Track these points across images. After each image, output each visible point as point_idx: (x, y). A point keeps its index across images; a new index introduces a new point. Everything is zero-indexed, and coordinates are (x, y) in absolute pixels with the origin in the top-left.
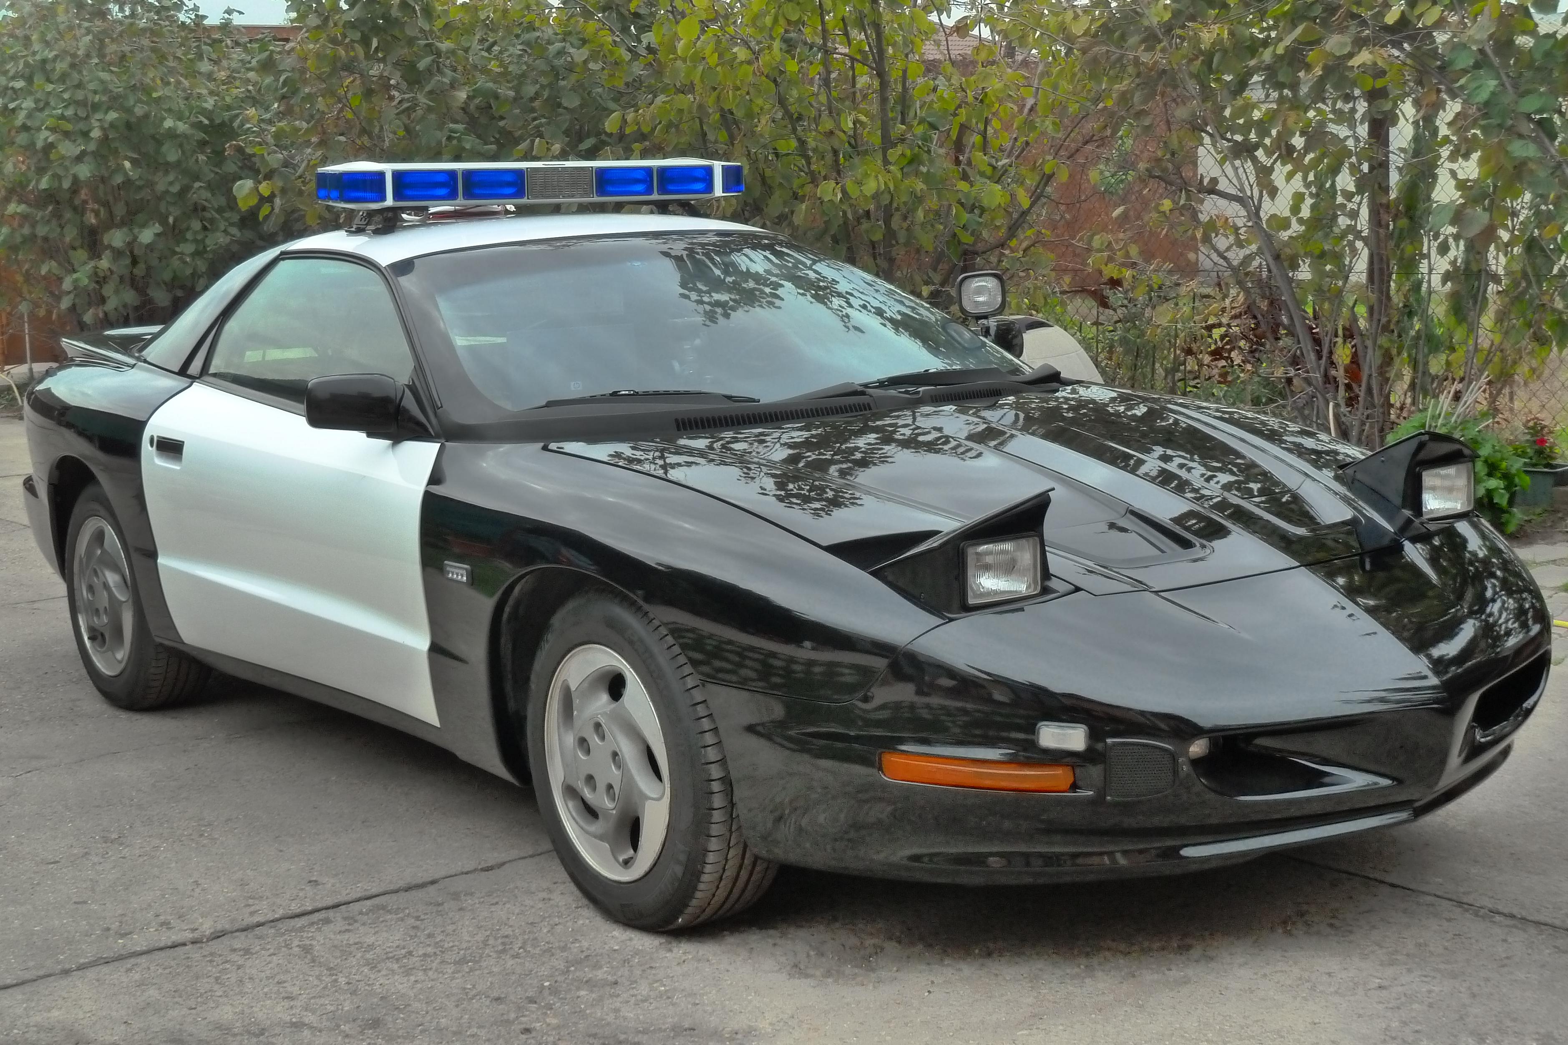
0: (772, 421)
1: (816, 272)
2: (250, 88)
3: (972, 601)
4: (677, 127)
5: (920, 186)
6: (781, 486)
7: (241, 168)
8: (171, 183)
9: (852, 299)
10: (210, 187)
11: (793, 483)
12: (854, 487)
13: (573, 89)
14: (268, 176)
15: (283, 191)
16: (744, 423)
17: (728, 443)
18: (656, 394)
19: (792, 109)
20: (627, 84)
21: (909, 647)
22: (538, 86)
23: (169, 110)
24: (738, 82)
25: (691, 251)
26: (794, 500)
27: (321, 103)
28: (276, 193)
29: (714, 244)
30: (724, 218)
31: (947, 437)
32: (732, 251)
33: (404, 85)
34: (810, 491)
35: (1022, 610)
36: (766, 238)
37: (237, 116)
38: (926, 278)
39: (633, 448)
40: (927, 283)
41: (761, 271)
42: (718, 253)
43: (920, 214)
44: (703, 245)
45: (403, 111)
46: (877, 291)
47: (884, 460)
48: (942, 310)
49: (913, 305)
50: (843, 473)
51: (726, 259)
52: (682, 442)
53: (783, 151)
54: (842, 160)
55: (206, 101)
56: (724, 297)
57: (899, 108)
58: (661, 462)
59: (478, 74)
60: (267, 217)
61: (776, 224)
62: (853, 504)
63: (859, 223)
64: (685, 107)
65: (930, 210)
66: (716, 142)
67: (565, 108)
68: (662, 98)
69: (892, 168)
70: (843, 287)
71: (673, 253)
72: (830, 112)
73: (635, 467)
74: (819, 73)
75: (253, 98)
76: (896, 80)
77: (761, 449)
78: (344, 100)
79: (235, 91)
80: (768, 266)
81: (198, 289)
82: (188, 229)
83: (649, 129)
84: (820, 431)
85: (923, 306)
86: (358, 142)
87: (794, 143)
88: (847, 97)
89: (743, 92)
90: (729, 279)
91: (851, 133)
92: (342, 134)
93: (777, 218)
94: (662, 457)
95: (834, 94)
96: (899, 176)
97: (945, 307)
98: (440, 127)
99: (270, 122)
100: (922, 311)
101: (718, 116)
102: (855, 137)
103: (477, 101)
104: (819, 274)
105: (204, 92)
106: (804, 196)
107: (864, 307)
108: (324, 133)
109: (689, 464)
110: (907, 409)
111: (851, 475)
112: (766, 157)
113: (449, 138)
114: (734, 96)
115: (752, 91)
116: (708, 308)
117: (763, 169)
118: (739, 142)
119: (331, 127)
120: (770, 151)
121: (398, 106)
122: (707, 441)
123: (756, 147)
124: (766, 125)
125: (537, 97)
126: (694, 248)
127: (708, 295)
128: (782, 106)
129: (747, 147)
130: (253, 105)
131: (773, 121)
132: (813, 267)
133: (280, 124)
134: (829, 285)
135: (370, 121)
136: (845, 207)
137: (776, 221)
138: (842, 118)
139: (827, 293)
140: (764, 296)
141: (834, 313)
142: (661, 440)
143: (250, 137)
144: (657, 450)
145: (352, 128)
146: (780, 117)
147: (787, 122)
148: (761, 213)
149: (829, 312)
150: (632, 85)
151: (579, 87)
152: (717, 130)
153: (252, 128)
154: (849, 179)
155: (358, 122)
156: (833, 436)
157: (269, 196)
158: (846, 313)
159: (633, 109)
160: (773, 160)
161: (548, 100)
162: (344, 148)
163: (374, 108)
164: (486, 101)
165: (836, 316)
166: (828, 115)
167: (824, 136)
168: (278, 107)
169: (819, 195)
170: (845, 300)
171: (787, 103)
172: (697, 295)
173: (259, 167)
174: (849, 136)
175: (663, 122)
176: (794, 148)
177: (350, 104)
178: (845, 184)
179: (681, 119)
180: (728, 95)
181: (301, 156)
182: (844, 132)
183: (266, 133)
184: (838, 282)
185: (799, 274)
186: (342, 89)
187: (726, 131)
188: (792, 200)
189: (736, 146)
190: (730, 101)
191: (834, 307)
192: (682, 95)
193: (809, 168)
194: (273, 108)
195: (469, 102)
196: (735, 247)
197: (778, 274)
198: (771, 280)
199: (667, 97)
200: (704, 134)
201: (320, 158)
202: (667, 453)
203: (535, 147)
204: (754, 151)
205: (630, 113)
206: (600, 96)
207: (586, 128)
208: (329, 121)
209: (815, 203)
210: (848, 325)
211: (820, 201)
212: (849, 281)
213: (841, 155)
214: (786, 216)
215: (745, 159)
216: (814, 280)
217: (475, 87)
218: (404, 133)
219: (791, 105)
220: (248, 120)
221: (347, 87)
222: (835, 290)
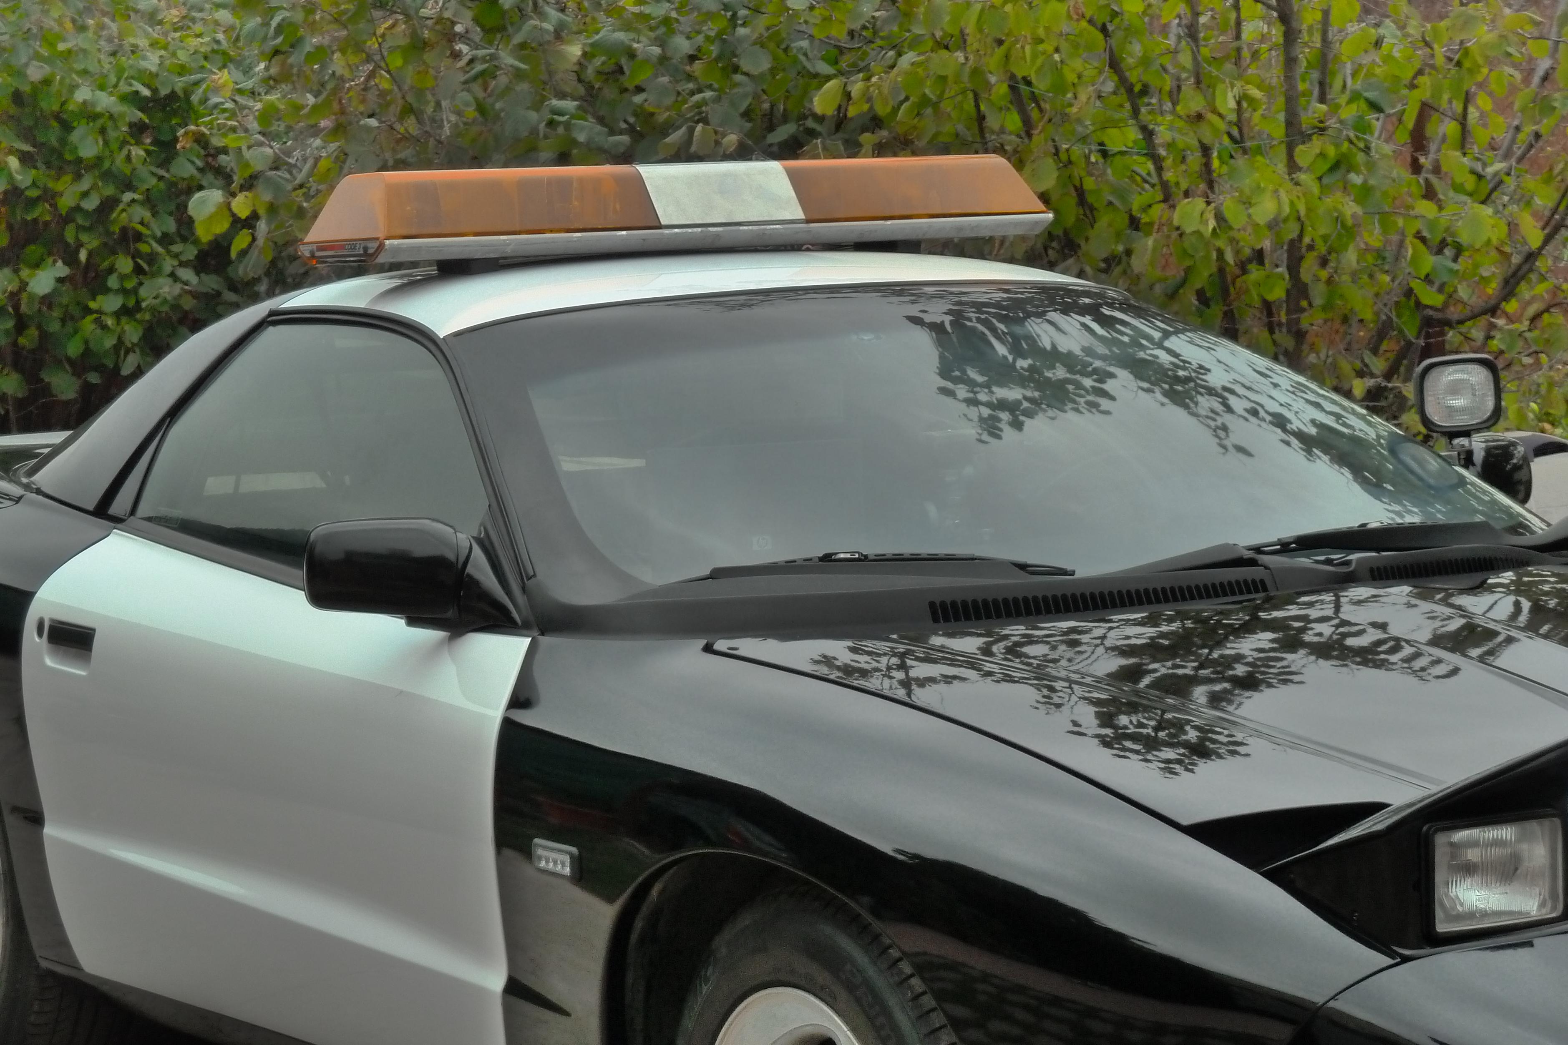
0: (1096, 607)
1: (1170, 351)
2: (220, 36)
3: (1442, 927)
4: (935, 105)
5: (1350, 209)
6: (1106, 720)
7: (201, 170)
8: (85, 195)
9: (1233, 401)
10: (149, 201)
11: (1128, 713)
12: (1234, 723)
13: (760, 43)
14: (249, 184)
15: (272, 209)
17: (1017, 644)
18: (898, 559)
19: (1133, 76)
20: (851, 34)
21: (1331, 1004)
22: (700, 39)
23: (85, 72)
24: (1041, 32)
25: (958, 316)
26: (1128, 744)
27: (338, 63)
28: (261, 212)
29: (998, 305)
31: (1397, 640)
32: (1028, 315)
33: (477, 34)
34: (1157, 729)
35: (1529, 944)
36: (1087, 294)
37: (197, 83)
38: (1358, 365)
39: (854, 650)
40: (1361, 374)
41: (1077, 351)
42: (1003, 319)
43: (1351, 257)
44: (979, 306)
45: (475, 78)
46: (1276, 385)
47: (1286, 678)
48: (1387, 420)
49: (1337, 409)
50: (1215, 700)
51: (1018, 330)
52: (937, 641)
53: (1113, 147)
54: (1216, 163)
55: (144, 58)
56: (1013, 394)
57: (1315, 75)
58: (900, 675)
59: (601, 16)
60: (243, 253)
61: (1106, 271)
62: (1233, 753)
63: (1244, 271)
64: (949, 72)
65: (1368, 249)
66: (1002, 131)
67: (746, 74)
68: (909, 57)
69: (1302, 177)
70: (1217, 378)
71: (928, 318)
72: (1198, 82)
73: (856, 683)
74: (1179, 16)
75: (224, 53)
76: (1310, 29)
77: (1070, 654)
78: (377, 58)
79: (193, 42)
80: (1087, 340)
81: (126, 371)
82: (111, 270)
83: (889, 110)
84: (1175, 626)
85: (1354, 412)
86: (398, 126)
87: (1133, 134)
88: (1227, 58)
89: (1048, 47)
90: (1022, 364)
91: (1233, 117)
92: (371, 116)
93: (1106, 260)
94: (902, 666)
95: (1205, 51)
96: (1316, 190)
97: (1393, 417)
98: (537, 106)
99: (253, 93)
100: (1353, 421)
101: (1004, 89)
102: (1239, 124)
103: (598, 61)
104: (1176, 355)
105: (143, 43)
106: (1150, 224)
107: (1254, 413)
108: (343, 112)
109: (948, 679)
110: (1327, 590)
111: (1230, 702)
112: (1087, 157)
113: (551, 124)
114: (1035, 56)
115: (1064, 46)
116: (986, 412)
117: (1081, 179)
118: (1041, 132)
119: (354, 103)
120: (1094, 147)
121: (468, 69)
122: (980, 641)
123: (1069, 140)
124: (1087, 103)
125: (700, 55)
126: (963, 311)
127: (986, 390)
128: (1115, 72)
129: (1054, 141)
130: (224, 66)
131: (1099, 97)
132: (1167, 344)
133: (269, 97)
134: (1193, 375)
135: (420, 93)
136: (1220, 243)
137: (1103, 265)
138: (1218, 93)
139: (1191, 389)
140: (1083, 392)
141: (1202, 423)
142: (901, 637)
143: (218, 119)
144: (895, 655)
145: (388, 104)
146: (1111, 90)
147: (1123, 98)
148: (1076, 253)
149: (1193, 421)
150: (860, 35)
151: (769, 38)
152: (1003, 112)
153: (222, 103)
154: (1229, 196)
155: (399, 95)
156: (1197, 636)
157: (247, 218)
158: (1223, 424)
159: (861, 75)
160: (1097, 161)
161: (718, 59)
162: (375, 137)
163: (427, 72)
164: (613, 61)
165: (1206, 428)
166: (1195, 86)
167: (1186, 122)
168: (267, 69)
169: (1176, 223)
170: (1220, 400)
171: (1123, 65)
172: (968, 391)
173: (232, 170)
174: (1230, 122)
175: (912, 98)
176: (1135, 142)
177: (387, 65)
178: (1222, 204)
179: (943, 92)
180: (1024, 52)
181: (302, 150)
182: (1220, 115)
183: (246, 112)
184: (1209, 370)
185: (1142, 355)
186: (374, 39)
187: (1018, 113)
188: (1129, 231)
189: (1035, 138)
190: (1026, 62)
191: (1203, 412)
192: (944, 53)
193: (1160, 176)
194: (257, 69)
195: (586, 63)
196: (1034, 310)
197: (1106, 355)
198: (1094, 366)
199: (919, 55)
200: (981, 118)
201: (335, 154)
202: (912, 659)
203: (695, 139)
204: (1065, 146)
205: (855, 82)
206: (806, 55)
207: (782, 107)
208: (351, 94)
209: (1168, 237)
210: (1226, 442)
211: (1179, 232)
212: (1228, 368)
213: (1215, 154)
214: (1120, 257)
215: (1051, 161)
216: (1167, 366)
217: (597, 37)
218: (476, 114)
219: (1131, 69)
220: (217, 90)
221: (383, 36)
222: (1203, 383)
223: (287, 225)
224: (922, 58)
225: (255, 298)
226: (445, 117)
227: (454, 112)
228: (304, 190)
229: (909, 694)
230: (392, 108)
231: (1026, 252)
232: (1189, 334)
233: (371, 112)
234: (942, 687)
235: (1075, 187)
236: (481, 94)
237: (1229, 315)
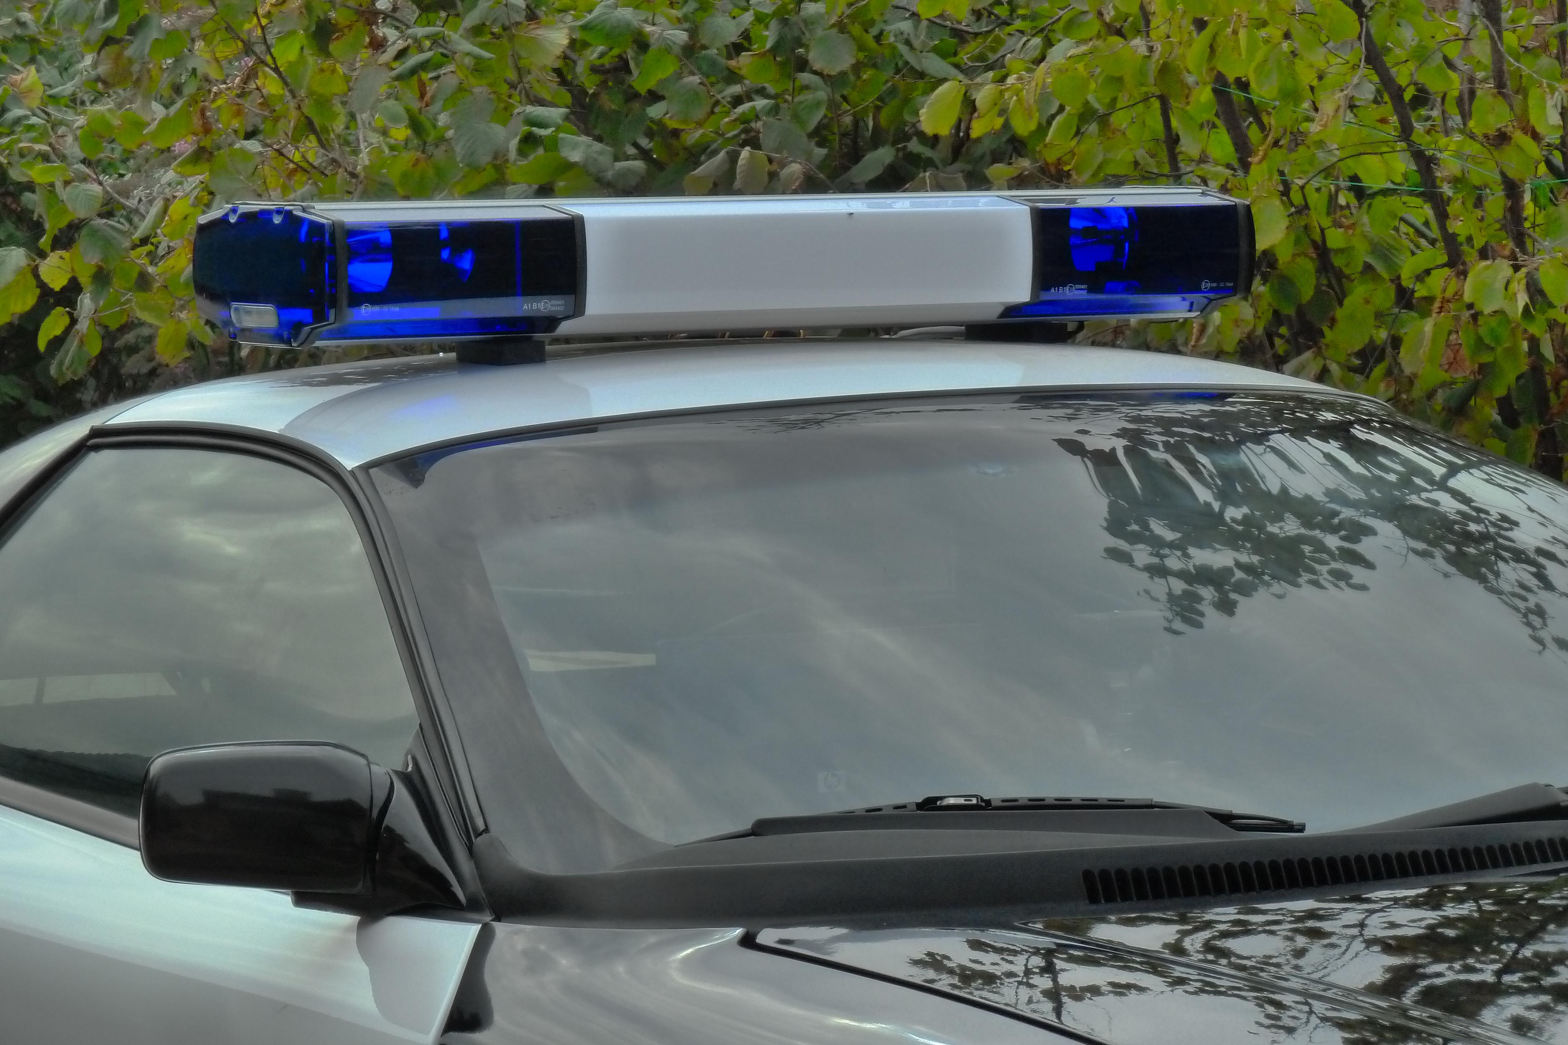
0: (1340, 880)
1: (1456, 494)
2: (26, 16)
4: (1103, 120)
9: (1552, 570)
13: (839, 25)
14: (64, 240)
15: (102, 277)
16: (1265, 886)
17: (1223, 936)
18: (1037, 805)
19: (1402, 75)
22: (748, 18)
24: (1263, 10)
25: (1135, 440)
27: (201, 56)
28: (84, 280)
29: (1195, 423)
30: (1219, 355)
32: (1242, 439)
36: (1330, 406)
39: (976, 945)
41: (1316, 493)
42: (1204, 445)
44: (1166, 424)
50: (1524, 1022)
51: (1227, 461)
52: (1101, 932)
53: (1373, 182)
54: (1529, 208)
56: (1221, 558)
58: (1044, 982)
60: (57, 343)
64: (1124, 69)
66: (1204, 159)
68: (1064, 48)
70: (1527, 535)
71: (1089, 443)
72: (1500, 85)
78: (259, 49)
83: (1033, 126)
87: (1402, 164)
88: (1545, 47)
89: (1274, 32)
90: (1233, 513)
92: (249, 136)
93: (1361, 354)
94: (1049, 969)
95: (1510, 38)
99: (74, 102)
101: (1206, 95)
102: (1563, 149)
103: (593, 55)
104: (1466, 500)
106: (1430, 300)
108: (207, 129)
109: (1120, 989)
112: (1332, 199)
114: (1252, 48)
115: (1298, 29)
116: (1178, 586)
117: (1322, 230)
118: (1261, 162)
119: (225, 116)
120: (1343, 184)
121: (394, 65)
122: (1167, 933)
123: (1304, 172)
124: (1334, 116)
125: (746, 44)
126: (1143, 432)
127: (1179, 553)
128: (1375, 68)
129: (1282, 173)
130: (32, 60)
131: (1352, 107)
132: (1452, 483)
133: (97, 108)
134: (1492, 530)
135: (323, 103)
136: (1536, 329)
137: (1357, 362)
138: (1531, 102)
139: (1487, 552)
140: (1325, 556)
141: (1506, 603)
142: (1048, 926)
143: (20, 140)
144: (1037, 952)
145: (276, 120)
146: (1371, 97)
147: (1387, 109)
148: (1316, 343)
149: (1493, 598)
150: (990, 14)
151: (853, 17)
152: (1206, 130)
153: (26, 117)
154: (1547, 257)
155: (292, 104)
156: (1499, 924)
157: (63, 289)
158: (1538, 605)
159: (991, 74)
160: (1348, 206)
161: (774, 50)
162: (256, 168)
163: (334, 71)
164: (616, 52)
165: (1515, 612)
166: (1496, 91)
167: (1482, 144)
168: (95, 65)
169: (1467, 298)
170: (1534, 570)
171: (1389, 60)
172: (1151, 554)
173: (40, 216)
174: (1549, 145)
175: (1068, 108)
176: (1405, 176)
177: (274, 59)
178: (1537, 269)
179: (1114, 100)
180: (1237, 41)
181: (147, 188)
182: (1536, 136)
183: (61, 130)
184: (1516, 524)
185: (1414, 499)
186: (255, 20)
187: (1228, 130)
188: (1396, 310)
189: (1254, 169)
190: (1240, 54)
191: (1506, 587)
192: (1116, 39)
193: (1443, 227)
194: (81, 66)
195: (574, 56)
196: (1250, 430)
197: (1360, 500)
198: (1342, 516)
199: (1079, 43)
200: (1172, 140)
201: (195, 193)
202: (1062, 959)
203: (738, 170)
204: (1300, 182)
205: (982, 85)
206: (908, 43)
207: (871, 124)
208: (220, 102)
209: (1457, 318)
210: (1543, 634)
211: (1472, 312)
212: (1545, 521)
213: (1527, 197)
214: (1383, 351)
215: (1278, 203)
216: (1452, 517)
217: (590, 17)
218: (409, 132)
219: (1397, 64)
220: (18, 98)
221: (268, 15)
222: (1507, 543)
223: (123, 299)
224: (1084, 48)
225: (76, 410)
226: (361, 138)
227: (375, 130)
228: (149, 247)
229: (1058, 1011)
230: (281, 124)
231: (1240, 341)
232: (1485, 468)
233: (250, 129)
234: (1110, 1001)
235: (1314, 243)
236: (415, 105)
237: (1547, 438)
